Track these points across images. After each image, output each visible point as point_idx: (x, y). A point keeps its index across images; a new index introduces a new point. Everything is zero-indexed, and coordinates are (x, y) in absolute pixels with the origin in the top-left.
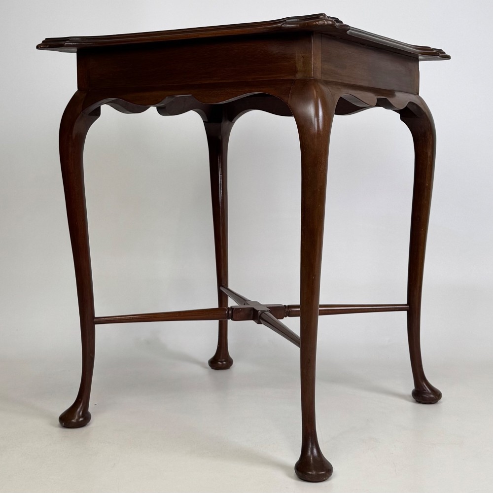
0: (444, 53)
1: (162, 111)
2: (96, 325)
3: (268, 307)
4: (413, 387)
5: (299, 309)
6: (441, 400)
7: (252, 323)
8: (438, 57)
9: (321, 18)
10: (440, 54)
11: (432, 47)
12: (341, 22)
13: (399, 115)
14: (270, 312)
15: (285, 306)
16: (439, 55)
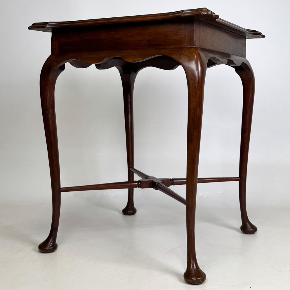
1: (98, 67)
2: (61, 193)
3: (161, 180)
5: (186, 180)
6: (257, 232)
7: (152, 189)
9: (204, 11)
13: (235, 69)
14: (162, 183)
15: (171, 179)
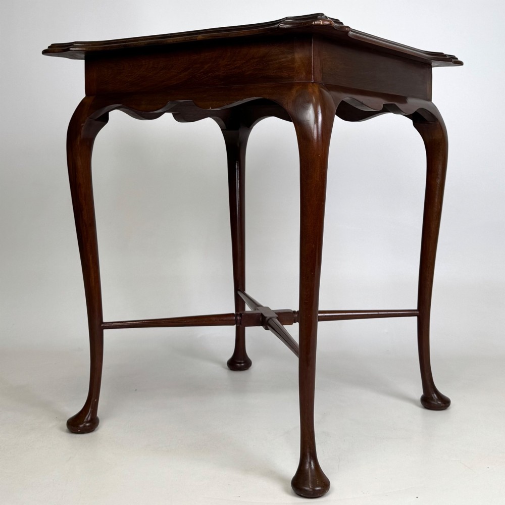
0: (457, 59)
4: (421, 393)
8: (451, 63)
10: (453, 60)
11: (445, 53)
12: (342, 23)
16: (451, 61)
